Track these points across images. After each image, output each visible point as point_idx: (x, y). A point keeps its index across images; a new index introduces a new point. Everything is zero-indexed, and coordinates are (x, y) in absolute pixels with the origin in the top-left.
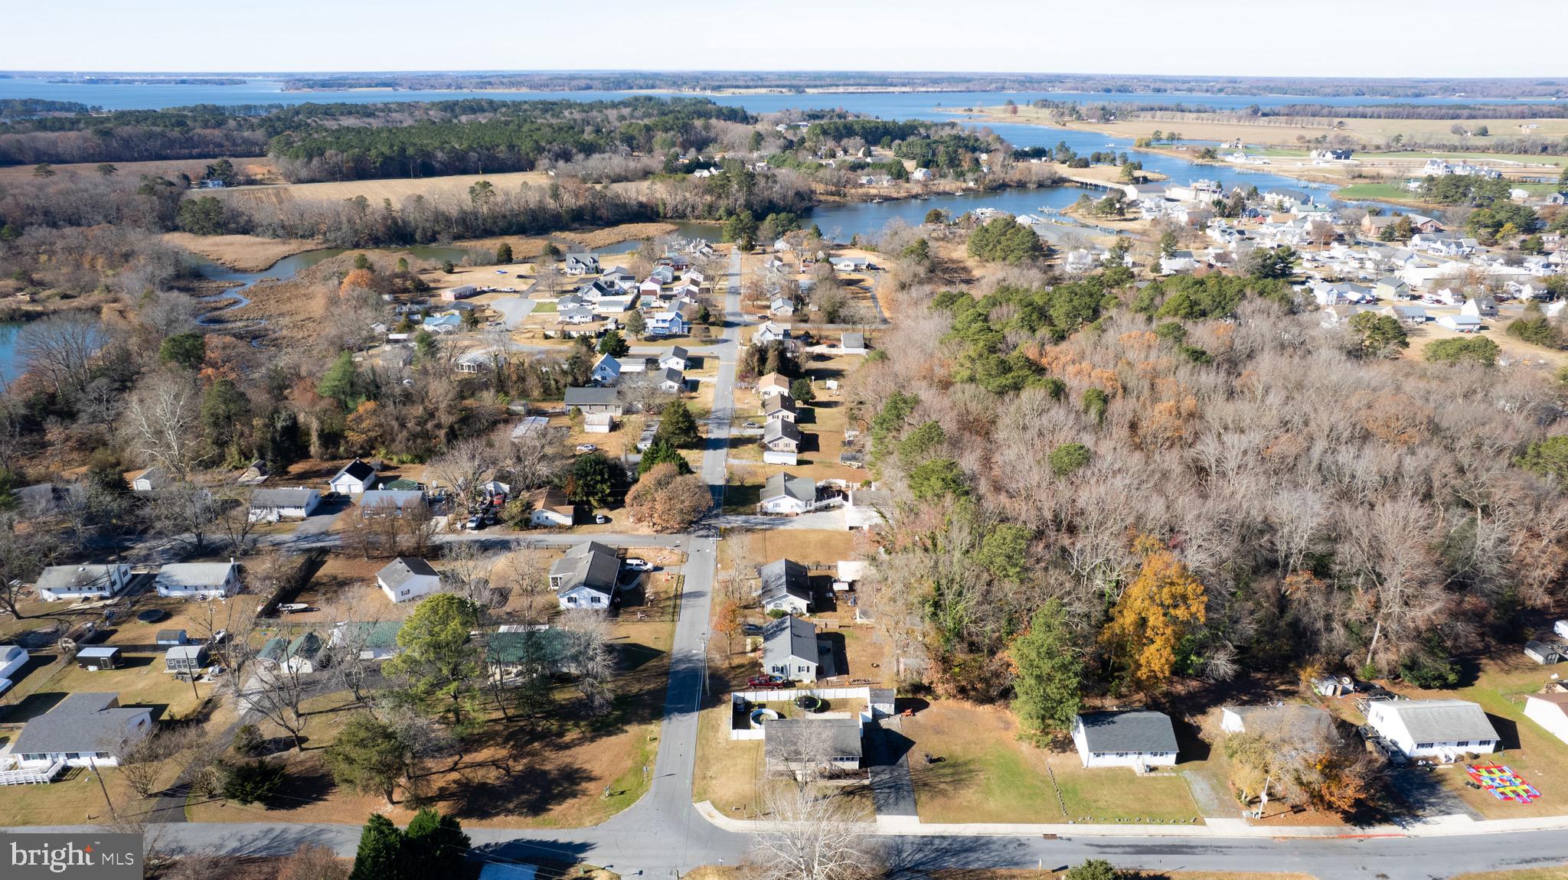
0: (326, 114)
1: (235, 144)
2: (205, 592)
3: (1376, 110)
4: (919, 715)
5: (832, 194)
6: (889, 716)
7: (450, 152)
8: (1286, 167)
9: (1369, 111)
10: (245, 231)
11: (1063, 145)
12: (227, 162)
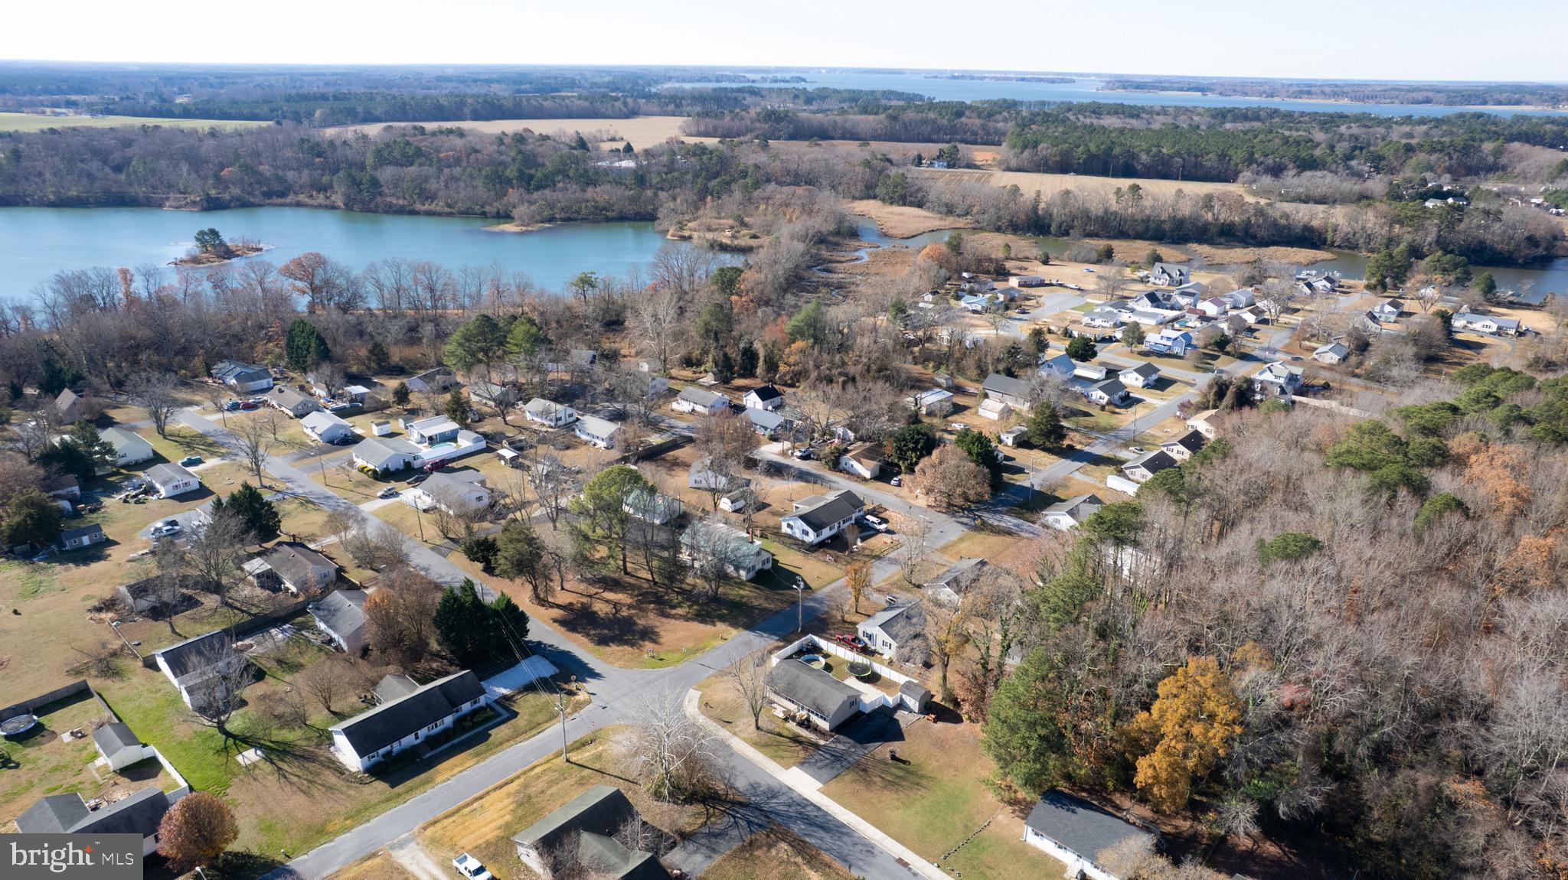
0: (1094, 112)
1: (988, 134)
2: (597, 441)
4: (940, 724)
6: (911, 711)
7: (1155, 156)
10: (920, 205)
12: (955, 147)
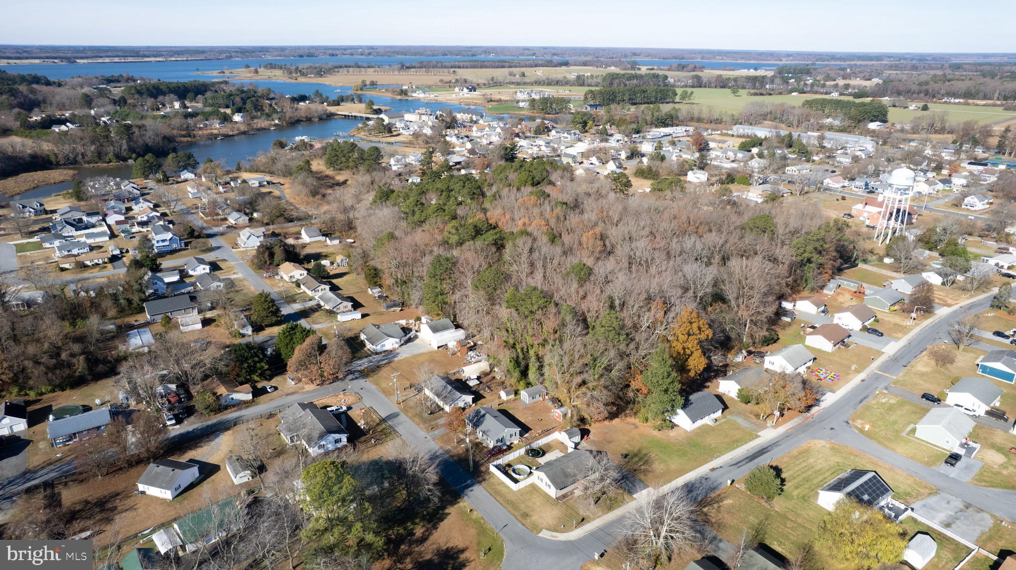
3: (465, 64)
4: (591, 437)
5: (184, 136)
6: (579, 443)
8: (448, 98)
9: (461, 64)
11: (317, 92)
